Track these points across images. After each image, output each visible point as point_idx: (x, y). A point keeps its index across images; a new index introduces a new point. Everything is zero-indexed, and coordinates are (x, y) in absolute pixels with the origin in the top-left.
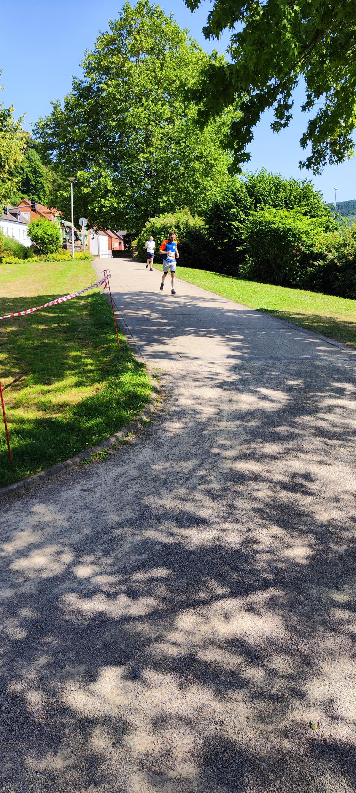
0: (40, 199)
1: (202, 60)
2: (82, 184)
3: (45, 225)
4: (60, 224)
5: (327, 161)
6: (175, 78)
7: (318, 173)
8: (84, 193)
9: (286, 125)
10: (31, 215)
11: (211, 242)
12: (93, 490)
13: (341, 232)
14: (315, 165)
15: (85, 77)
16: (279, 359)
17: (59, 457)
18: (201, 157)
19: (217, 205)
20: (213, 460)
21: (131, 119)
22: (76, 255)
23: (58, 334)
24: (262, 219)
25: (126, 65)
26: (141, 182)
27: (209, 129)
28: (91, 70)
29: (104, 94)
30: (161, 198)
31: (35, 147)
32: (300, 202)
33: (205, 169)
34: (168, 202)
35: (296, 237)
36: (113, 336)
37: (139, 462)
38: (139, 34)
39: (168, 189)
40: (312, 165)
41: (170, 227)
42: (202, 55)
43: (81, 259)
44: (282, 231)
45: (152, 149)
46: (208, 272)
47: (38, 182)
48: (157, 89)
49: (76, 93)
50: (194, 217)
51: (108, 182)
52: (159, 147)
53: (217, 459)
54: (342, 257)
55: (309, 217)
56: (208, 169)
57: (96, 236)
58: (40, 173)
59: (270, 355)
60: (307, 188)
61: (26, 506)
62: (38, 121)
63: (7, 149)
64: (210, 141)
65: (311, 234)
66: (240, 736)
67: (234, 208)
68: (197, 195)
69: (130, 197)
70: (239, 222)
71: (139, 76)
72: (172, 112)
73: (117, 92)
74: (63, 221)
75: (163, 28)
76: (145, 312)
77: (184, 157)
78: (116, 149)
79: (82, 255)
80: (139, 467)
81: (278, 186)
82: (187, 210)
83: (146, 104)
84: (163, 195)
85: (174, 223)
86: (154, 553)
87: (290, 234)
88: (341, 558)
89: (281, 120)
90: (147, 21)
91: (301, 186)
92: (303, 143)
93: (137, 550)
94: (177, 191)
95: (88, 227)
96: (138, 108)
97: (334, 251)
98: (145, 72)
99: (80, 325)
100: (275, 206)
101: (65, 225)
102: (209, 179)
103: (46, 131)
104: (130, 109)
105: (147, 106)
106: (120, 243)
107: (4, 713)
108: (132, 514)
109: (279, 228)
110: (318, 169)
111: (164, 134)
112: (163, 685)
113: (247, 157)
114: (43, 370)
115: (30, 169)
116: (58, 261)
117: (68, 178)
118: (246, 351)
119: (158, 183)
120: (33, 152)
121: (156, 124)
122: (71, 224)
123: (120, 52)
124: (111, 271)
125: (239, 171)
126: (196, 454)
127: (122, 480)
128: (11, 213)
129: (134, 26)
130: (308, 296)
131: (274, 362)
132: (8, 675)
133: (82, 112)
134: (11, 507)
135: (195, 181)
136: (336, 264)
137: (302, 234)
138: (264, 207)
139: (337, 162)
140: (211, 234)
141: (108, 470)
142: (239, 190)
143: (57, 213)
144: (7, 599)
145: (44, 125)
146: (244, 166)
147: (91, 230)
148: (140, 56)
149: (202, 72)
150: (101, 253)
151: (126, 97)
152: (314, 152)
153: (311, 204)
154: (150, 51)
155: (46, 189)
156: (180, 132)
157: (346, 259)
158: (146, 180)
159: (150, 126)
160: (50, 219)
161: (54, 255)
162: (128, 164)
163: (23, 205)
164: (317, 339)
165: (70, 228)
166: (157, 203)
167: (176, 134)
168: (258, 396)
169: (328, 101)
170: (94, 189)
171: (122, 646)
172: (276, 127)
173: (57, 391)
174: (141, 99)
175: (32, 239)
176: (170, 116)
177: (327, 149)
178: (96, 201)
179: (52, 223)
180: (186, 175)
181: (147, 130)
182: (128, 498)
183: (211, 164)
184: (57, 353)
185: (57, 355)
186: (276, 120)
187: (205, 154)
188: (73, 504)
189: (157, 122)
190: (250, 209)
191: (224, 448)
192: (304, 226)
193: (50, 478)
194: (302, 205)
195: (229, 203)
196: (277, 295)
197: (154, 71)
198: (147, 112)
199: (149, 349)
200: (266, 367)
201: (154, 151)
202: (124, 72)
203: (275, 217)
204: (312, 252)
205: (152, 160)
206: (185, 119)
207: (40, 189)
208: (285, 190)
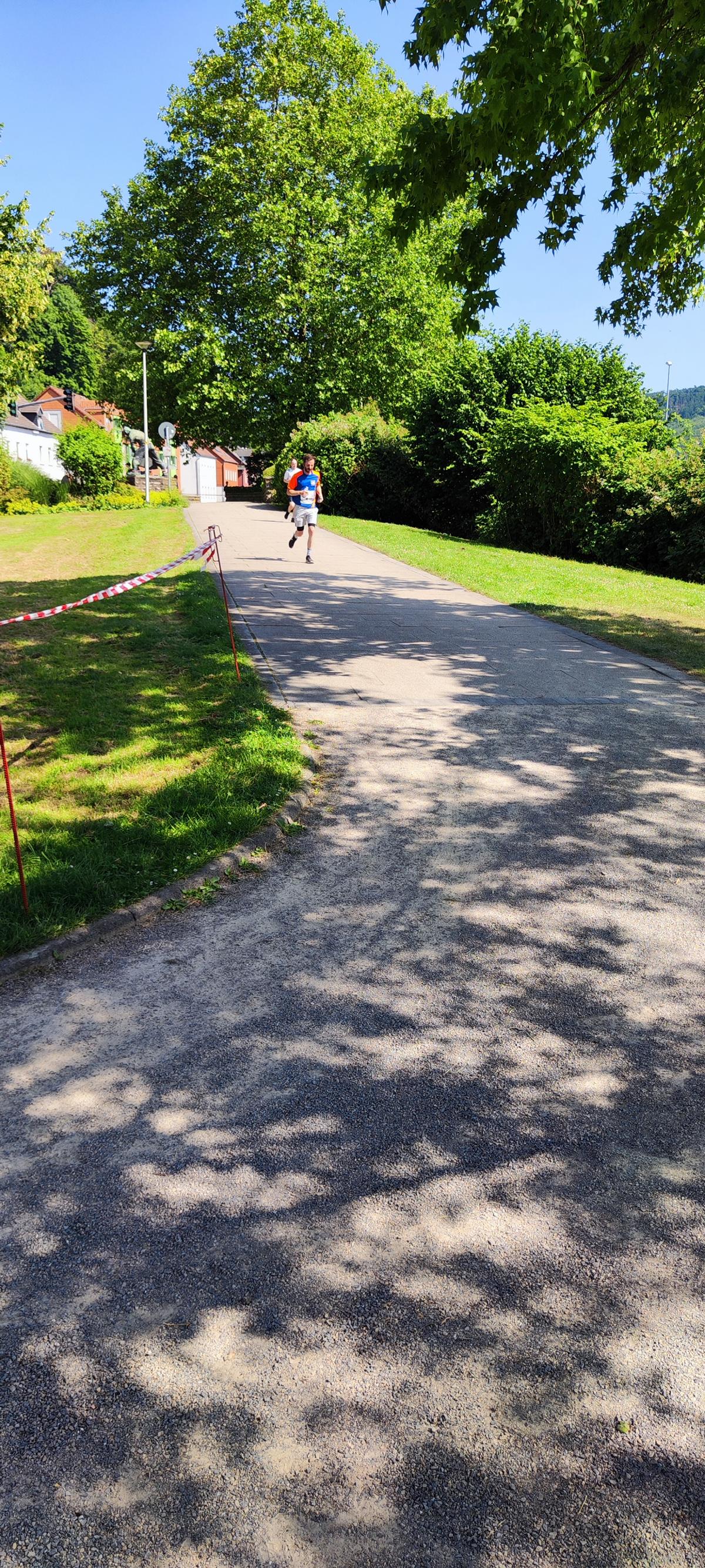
0: (81, 384)
1: (402, 105)
2: (166, 356)
3: (92, 436)
4: (120, 435)
5: (652, 307)
6: (349, 143)
7: (634, 331)
8: (168, 373)
9: (569, 236)
10: (64, 417)
11: (421, 471)
12: (188, 961)
13: (679, 450)
14: (628, 316)
15: (169, 140)
16: (556, 703)
17: (121, 896)
18: (401, 300)
19: (432, 398)
20: (425, 903)
21: (262, 225)
22: (154, 496)
23: (118, 653)
24: (522, 424)
25: (251, 117)
26: (282, 350)
27: (416, 245)
28: (181, 127)
29: (208, 176)
30: (322, 382)
31: (71, 282)
32: (597, 389)
33: (410, 324)
34: (335, 391)
35: (590, 460)
36: (227, 658)
37: (277, 906)
38: (277, 54)
39: (336, 364)
40: (623, 317)
41: (340, 441)
42: (403, 96)
43: (164, 504)
44: (563, 448)
45: (303, 285)
46: (416, 529)
47: (78, 352)
48: (314, 165)
49: (152, 173)
50: (386, 419)
51: (217, 351)
52: (318, 281)
53: (432, 900)
54: (681, 499)
55: (616, 420)
56: (415, 325)
57: (193, 459)
58: (80, 334)
59: (539, 694)
60: (611, 362)
61: (55, 992)
62: (76, 231)
63: (16, 286)
64: (418, 267)
65: (620, 453)
66: (478, 1445)
67: (465, 403)
68: (392, 376)
69: (261, 380)
70: (475, 430)
71: (277, 139)
72: (344, 211)
73: (234, 171)
74: (127, 429)
75: (324, 41)
76: (291, 610)
77: (368, 300)
78: (231, 285)
79: (164, 495)
80: (279, 917)
81: (554, 358)
82: (373, 405)
83: (291, 194)
84: (326, 376)
85: (347, 432)
86: (308, 1085)
87: (578, 454)
88: (678, 1096)
89: (560, 226)
90: (294, 30)
91: (600, 358)
92: (605, 272)
93: (274, 1080)
94: (353, 368)
95: (178, 441)
96: (275, 203)
97: (665, 488)
98: (289, 130)
99: (160, 636)
100: (548, 399)
101: (132, 437)
102: (417, 344)
103: (93, 248)
104: (260, 206)
105: (294, 198)
106: (240, 472)
107: (14, 1399)
108: (266, 1009)
109: (555, 443)
110: (634, 325)
111: (326, 255)
112: (327, 1344)
113: (490, 299)
114: (88, 725)
115: (60, 326)
116: (118, 508)
117: (137, 344)
118: (490, 686)
119: (316, 353)
120: (67, 291)
121: (312, 234)
122: (143, 435)
123: (240, 92)
124: (223, 529)
125: (475, 327)
126: (391, 891)
127: (246, 942)
128: (23, 414)
129: (267, 39)
130: (614, 576)
131: (546, 708)
132: (21, 1324)
133: (164, 211)
134: (26, 995)
135: (389, 349)
136: (669, 513)
137: (601, 453)
138: (526, 400)
139: (671, 309)
140: (420, 455)
141: (216, 924)
142: (476, 367)
143: (116, 414)
144: (19, 1176)
145: (88, 238)
146: (485, 317)
147: (183, 446)
148: (280, 98)
149: (404, 129)
150: (202, 491)
151: (251, 180)
152: (625, 291)
153: (620, 393)
154: (300, 90)
155: (94, 365)
156: (358, 251)
157: (690, 503)
158: (292, 346)
159: (300, 239)
160: (101, 425)
161: (111, 497)
162: (256, 315)
163: (47, 397)
164: (633, 662)
165: (140, 442)
166: (314, 392)
167: (351, 255)
168: (515, 777)
169: (656, 190)
170: (188, 365)
171: (245, 1268)
172: (550, 239)
173: (115, 766)
174: (281, 185)
175: (66, 465)
176: (340, 219)
177: (652, 283)
178: (192, 388)
179: (105, 433)
180: (371, 336)
181: (293, 246)
182: (257, 978)
183: (420, 314)
184: (116, 692)
185: (116, 695)
186: (551, 226)
187: (408, 294)
188: (148, 989)
189: (314, 231)
190: (498, 403)
191: (447, 877)
192: (605, 438)
193: (103, 938)
194: (601, 397)
195: (456, 393)
196: (551, 575)
197: (307, 128)
198: (294, 210)
199: (297, 682)
200: (529, 718)
201: (307, 288)
202: (247, 130)
203: (548, 420)
204: (622, 490)
205: (304, 307)
206: (370, 224)
207: (82, 365)
208: (568, 367)
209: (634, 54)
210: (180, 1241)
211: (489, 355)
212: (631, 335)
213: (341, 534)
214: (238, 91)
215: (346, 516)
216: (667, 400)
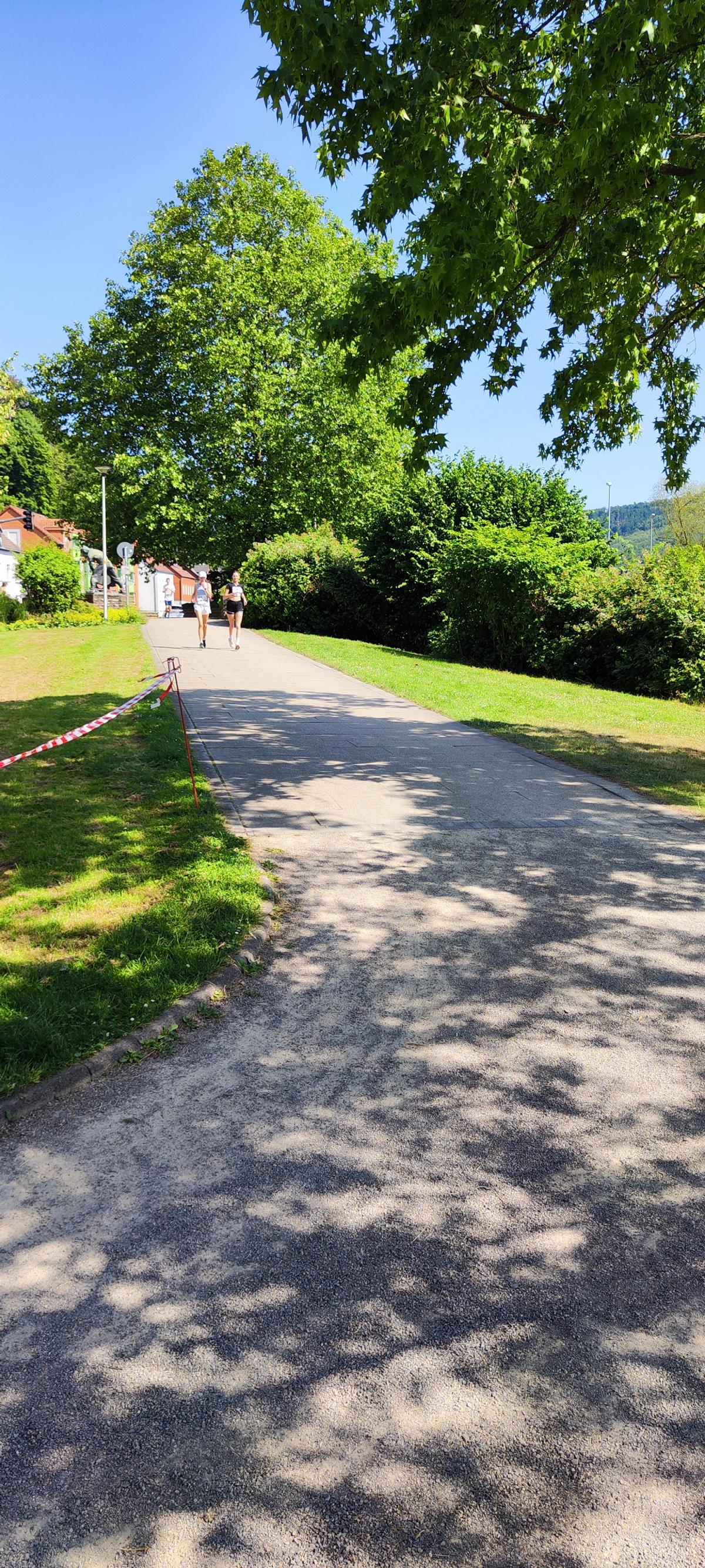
0: (40, 503)
1: (350, 251)
2: (124, 479)
3: (52, 556)
4: (79, 553)
5: (591, 443)
6: (301, 285)
7: (574, 465)
8: (126, 495)
9: (511, 383)
10: (23, 536)
11: (374, 590)
12: (146, 1120)
13: (622, 568)
14: (568, 451)
15: (130, 281)
16: (512, 826)
17: (77, 1049)
18: (352, 426)
19: (383, 520)
20: (388, 1047)
21: (218, 358)
22: (113, 613)
23: (76, 779)
24: (470, 545)
25: (208, 261)
26: (238, 473)
28: (141, 270)
29: (167, 313)
30: (278, 504)
31: (33, 407)
32: (542, 511)
33: (361, 450)
34: (289, 512)
35: (537, 579)
36: (184, 782)
37: (237, 1056)
38: (232, 205)
39: (290, 487)
40: (564, 452)
41: (295, 560)
42: (350, 243)
43: (122, 621)
44: (510, 568)
45: (258, 413)
46: (370, 645)
47: (38, 472)
48: (267, 304)
49: (113, 310)
50: (340, 539)
51: (175, 474)
52: (272, 409)
53: (396, 1044)
54: (626, 615)
55: (560, 539)
56: (366, 450)
57: (150, 576)
58: (41, 456)
59: (495, 817)
60: (555, 486)
61: (8, 1158)
62: (38, 362)
64: (368, 397)
65: (567, 571)
67: (415, 525)
68: (345, 497)
69: (218, 502)
70: (426, 551)
71: (233, 281)
72: (297, 345)
73: (192, 309)
74: (85, 548)
75: (275, 194)
76: (250, 729)
77: (321, 427)
78: (188, 412)
79: (123, 613)
80: (239, 1068)
81: (500, 483)
82: (327, 525)
83: (245, 331)
84: (280, 498)
85: (302, 553)
86: (271, 1258)
87: (525, 573)
88: (651, 1261)
89: (505, 372)
90: (247, 184)
91: (543, 482)
92: (546, 412)
93: (237, 1254)
94: (306, 491)
95: (136, 560)
96: (231, 338)
97: (610, 604)
98: (243, 272)
99: (119, 761)
100: (494, 520)
101: (91, 555)
102: (369, 468)
103: (55, 379)
104: (216, 341)
105: (249, 333)
108: (227, 1172)
109: (502, 563)
110: (574, 459)
111: (281, 386)
113: (440, 441)
114: (44, 858)
115: (20, 449)
116: (76, 625)
117: (97, 468)
118: (445, 807)
119: (270, 476)
120: (29, 416)
121: (266, 366)
122: (102, 554)
123: (197, 238)
125: (426, 466)
126: (353, 1036)
127: (205, 1097)
129: (223, 192)
130: (563, 691)
131: (504, 831)
133: (124, 344)
135: (341, 473)
136: (615, 628)
137: (548, 572)
138: (474, 523)
139: (609, 445)
140: (373, 573)
141: (176, 1076)
142: (425, 491)
143: (75, 534)
145: (50, 370)
146: (433, 457)
147: (142, 564)
148: (235, 244)
151: (207, 317)
152: (565, 428)
153: (564, 514)
154: (253, 237)
155: (53, 485)
156: (311, 382)
157: (635, 619)
158: (248, 469)
159: (254, 371)
160: (60, 542)
161: (69, 614)
162: (212, 440)
163: (7, 515)
164: (585, 781)
165: (99, 561)
166: (269, 513)
167: (304, 386)
168: (473, 904)
169: (592, 337)
170: (146, 487)
171: (207, 1478)
172: (494, 387)
173: (70, 901)
174: (236, 322)
175: (24, 584)
176: (293, 353)
177: (590, 422)
178: (150, 509)
179: (65, 550)
180: (324, 461)
181: (248, 377)
182: (219, 1137)
183: (370, 440)
184: (73, 822)
185: (73, 825)
186: (494, 374)
187: (359, 422)
188: (104, 1152)
189: (268, 363)
190: (447, 525)
191: (409, 1016)
192: (551, 558)
193: (58, 1095)
194: (545, 518)
195: (406, 516)
196: (503, 691)
197: (260, 271)
198: (248, 344)
199: (253, 805)
200: (486, 844)
201: (262, 416)
202: (205, 272)
203: (495, 541)
204: (569, 606)
205: (258, 433)
206: (321, 358)
207: (42, 485)
208: (513, 490)
209: (566, 226)
210: (138, 1447)
211: (437, 480)
212: (573, 469)
213: (298, 651)
214: (195, 237)
215: (302, 632)
216: (609, 518)
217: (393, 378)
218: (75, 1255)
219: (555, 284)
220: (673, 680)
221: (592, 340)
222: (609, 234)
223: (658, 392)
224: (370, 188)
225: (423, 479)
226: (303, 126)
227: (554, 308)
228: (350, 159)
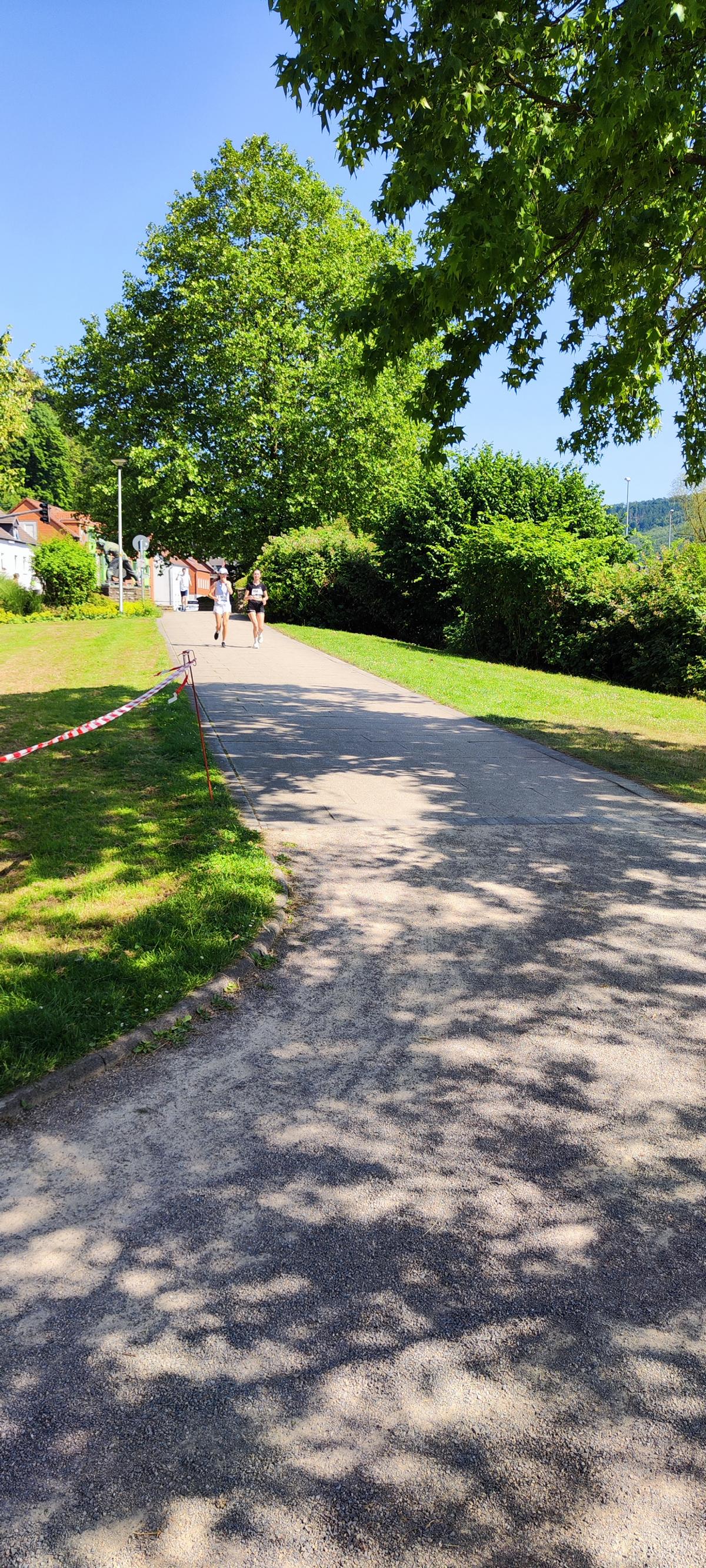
0: (56, 496)
1: (368, 244)
2: (140, 472)
3: (68, 549)
4: (95, 546)
5: (610, 438)
6: (318, 277)
7: (593, 460)
8: (143, 488)
9: (530, 376)
10: (39, 528)
11: (390, 584)
12: (160, 1110)
13: (640, 564)
14: (587, 446)
15: (147, 272)
16: (526, 823)
17: (92, 1039)
18: (369, 419)
19: (399, 514)
20: (401, 1041)
21: (234, 350)
22: (127, 606)
23: (90, 771)
24: (487, 540)
25: (225, 253)
26: (251, 467)
27: (385, 378)
28: (159, 261)
29: (184, 305)
30: (293, 498)
31: (50, 400)
32: (560, 506)
33: (377, 443)
34: (305, 505)
35: (554, 574)
36: (199, 775)
37: (250, 1048)
38: (249, 196)
39: (306, 480)
40: (583, 446)
41: (311, 554)
42: (368, 234)
43: (137, 614)
44: (527, 563)
45: (274, 406)
46: (385, 639)
47: (54, 465)
48: (285, 296)
49: (130, 303)
50: (356, 534)
51: (191, 467)
52: (289, 402)
53: (409, 1038)
54: (643, 612)
55: (578, 535)
56: (383, 444)
57: (165, 569)
58: (57, 449)
59: (509, 813)
60: (573, 479)
61: (23, 1146)
62: (55, 354)
64: (385, 390)
65: (584, 567)
67: (432, 519)
68: (361, 491)
69: (233, 495)
70: (442, 545)
71: (250, 273)
72: (314, 338)
73: (209, 301)
74: (101, 541)
75: (294, 185)
76: (264, 723)
77: (337, 420)
78: (205, 405)
79: (138, 606)
80: (252, 1060)
81: (517, 477)
82: (342, 519)
83: (262, 323)
84: (296, 491)
85: (317, 546)
86: (284, 1249)
87: (542, 569)
88: (663, 1257)
89: (523, 365)
90: (265, 175)
91: (561, 477)
92: (565, 406)
93: (249, 1244)
94: (322, 485)
95: (151, 553)
96: (248, 331)
97: (627, 601)
98: (261, 264)
99: (133, 753)
100: (511, 515)
101: (106, 549)
102: (385, 461)
103: (72, 372)
104: (233, 333)
105: (266, 326)
108: (239, 1163)
109: (519, 558)
110: (593, 454)
111: (298, 379)
113: (457, 434)
114: (59, 849)
115: (37, 441)
116: (91, 618)
117: (113, 461)
118: (459, 803)
119: (286, 469)
120: (46, 409)
121: (282, 359)
122: (118, 547)
123: (215, 230)
125: (443, 459)
126: (366, 1030)
127: (218, 1088)
129: (240, 183)
130: (579, 688)
131: (518, 827)
133: (141, 337)
135: (358, 467)
136: (632, 625)
137: (565, 567)
138: (491, 517)
139: (628, 440)
140: (388, 567)
141: (189, 1067)
142: (442, 485)
143: (91, 526)
145: (66, 362)
146: (451, 451)
147: (157, 557)
148: (252, 236)
151: (224, 310)
152: (584, 422)
153: (582, 510)
154: (270, 229)
155: (69, 478)
156: (328, 375)
157: (652, 615)
158: (264, 463)
159: (271, 364)
160: (76, 535)
161: (84, 607)
162: (229, 434)
163: (24, 509)
164: (600, 778)
165: (114, 554)
166: (284, 507)
167: (321, 379)
168: (487, 900)
169: (612, 330)
170: (162, 480)
171: (219, 1465)
172: (513, 379)
173: (85, 892)
174: (253, 314)
175: (40, 576)
176: (310, 345)
177: (610, 416)
178: (166, 503)
179: (81, 543)
180: (340, 454)
181: (265, 370)
182: (231, 1128)
183: (387, 433)
184: (88, 813)
185: (88, 817)
186: (512, 367)
187: (375, 415)
188: (118, 1141)
189: (285, 356)
190: (464, 520)
191: (421, 1010)
192: (568, 553)
193: (72, 1084)
194: (563, 513)
195: (422, 510)
196: (518, 687)
197: (278, 263)
198: (265, 337)
199: (267, 799)
200: (501, 840)
201: (278, 409)
202: (222, 264)
203: (512, 536)
204: (586, 602)
205: (275, 426)
206: (338, 350)
207: (58, 477)
208: (530, 485)
209: (588, 216)
210: (151, 1433)
211: (454, 474)
212: (591, 464)
213: (311, 645)
214: (213, 228)
215: (317, 626)
216: (627, 514)
217: (410, 371)
218: (89, 1243)
219: (576, 277)
220: (690, 677)
221: (612, 333)
222: (632, 225)
223: (679, 386)
224: (389, 177)
225: (440, 472)
226: (322, 114)
227: (574, 300)
228: (370, 149)
